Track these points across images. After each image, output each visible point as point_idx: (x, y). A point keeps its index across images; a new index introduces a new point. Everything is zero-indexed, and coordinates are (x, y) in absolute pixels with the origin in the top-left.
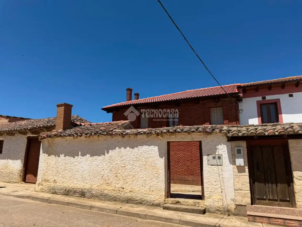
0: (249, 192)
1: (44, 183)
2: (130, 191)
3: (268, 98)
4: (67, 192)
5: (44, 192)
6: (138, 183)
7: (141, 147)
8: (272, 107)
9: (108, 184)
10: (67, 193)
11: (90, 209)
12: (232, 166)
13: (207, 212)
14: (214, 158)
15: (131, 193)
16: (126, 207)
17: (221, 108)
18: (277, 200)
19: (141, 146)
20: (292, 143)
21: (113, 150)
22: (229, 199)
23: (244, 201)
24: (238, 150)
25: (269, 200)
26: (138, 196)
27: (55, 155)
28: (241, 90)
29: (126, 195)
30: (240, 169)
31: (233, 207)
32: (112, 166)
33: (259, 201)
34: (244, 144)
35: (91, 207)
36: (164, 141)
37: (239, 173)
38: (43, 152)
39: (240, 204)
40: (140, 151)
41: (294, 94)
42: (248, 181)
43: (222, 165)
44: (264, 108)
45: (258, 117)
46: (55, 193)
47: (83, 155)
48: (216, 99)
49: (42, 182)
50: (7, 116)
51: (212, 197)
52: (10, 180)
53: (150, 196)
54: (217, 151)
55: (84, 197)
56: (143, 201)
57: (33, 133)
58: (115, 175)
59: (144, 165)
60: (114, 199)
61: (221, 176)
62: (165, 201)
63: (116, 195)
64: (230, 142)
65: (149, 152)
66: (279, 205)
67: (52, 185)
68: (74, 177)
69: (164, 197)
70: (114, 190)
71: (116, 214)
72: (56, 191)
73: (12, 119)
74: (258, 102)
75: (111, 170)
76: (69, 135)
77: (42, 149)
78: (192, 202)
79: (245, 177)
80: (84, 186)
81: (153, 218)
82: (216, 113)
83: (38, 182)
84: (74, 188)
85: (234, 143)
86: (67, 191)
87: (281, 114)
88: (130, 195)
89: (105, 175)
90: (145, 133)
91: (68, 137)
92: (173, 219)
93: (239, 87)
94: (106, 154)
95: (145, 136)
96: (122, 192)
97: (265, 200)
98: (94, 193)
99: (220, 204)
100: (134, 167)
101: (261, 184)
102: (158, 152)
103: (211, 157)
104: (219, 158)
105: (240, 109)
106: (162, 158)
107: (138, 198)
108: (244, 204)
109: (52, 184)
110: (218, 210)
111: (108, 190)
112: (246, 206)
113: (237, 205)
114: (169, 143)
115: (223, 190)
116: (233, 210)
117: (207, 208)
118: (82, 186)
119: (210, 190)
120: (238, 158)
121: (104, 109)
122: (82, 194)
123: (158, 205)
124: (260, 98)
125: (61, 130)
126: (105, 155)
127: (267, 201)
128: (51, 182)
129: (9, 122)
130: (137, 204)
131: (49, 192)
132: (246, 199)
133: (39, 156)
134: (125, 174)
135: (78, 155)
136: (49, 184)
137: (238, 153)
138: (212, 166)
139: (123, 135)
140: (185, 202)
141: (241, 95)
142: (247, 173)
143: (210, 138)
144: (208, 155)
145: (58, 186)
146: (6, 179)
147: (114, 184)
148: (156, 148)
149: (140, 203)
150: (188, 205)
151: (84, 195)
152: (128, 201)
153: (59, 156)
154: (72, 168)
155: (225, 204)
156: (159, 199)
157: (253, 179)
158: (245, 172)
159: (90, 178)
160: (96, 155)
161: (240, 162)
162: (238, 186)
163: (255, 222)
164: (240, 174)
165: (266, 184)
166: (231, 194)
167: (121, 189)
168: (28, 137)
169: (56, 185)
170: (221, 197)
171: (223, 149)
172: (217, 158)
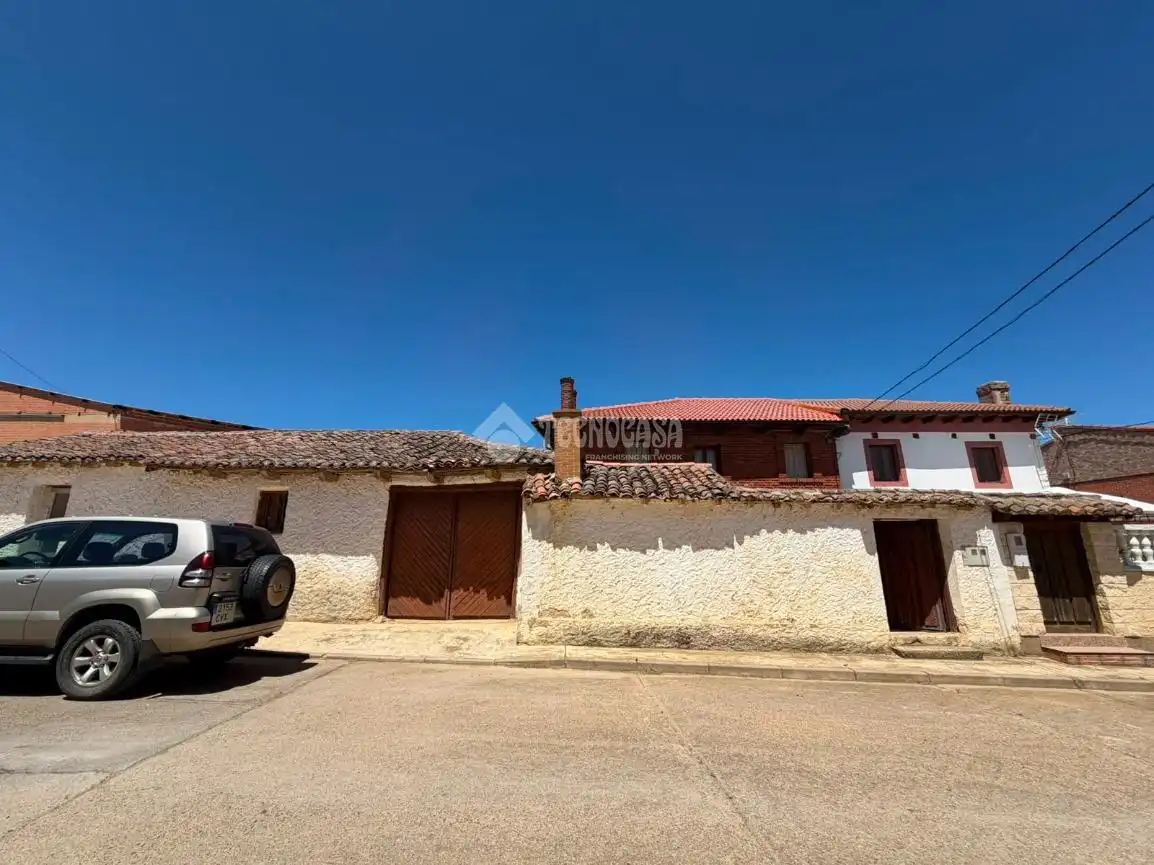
0: (1040, 612)
1: (549, 619)
2: (812, 626)
3: (882, 435)
4: (634, 638)
5: (553, 643)
6: (825, 608)
7: (822, 530)
8: (885, 453)
9: (751, 613)
12: (1006, 568)
14: (974, 552)
15: (814, 629)
17: (804, 445)
18: (1072, 623)
19: (821, 527)
21: (755, 536)
22: (1009, 626)
23: (1034, 629)
24: (1016, 538)
25: (1062, 623)
26: (832, 636)
27: (580, 544)
28: (847, 418)
29: (803, 635)
30: (1021, 573)
31: (1017, 641)
32: (755, 570)
33: (1053, 626)
34: (1019, 528)
36: (868, 517)
37: (1018, 579)
38: (537, 537)
39: (1028, 634)
40: (821, 539)
41: (921, 434)
42: (1035, 592)
43: (988, 566)
45: (868, 470)
46: (593, 643)
47: (671, 546)
49: (540, 615)
50: (116, 406)
52: (333, 615)
53: (859, 632)
54: (978, 539)
55: (691, 648)
56: (844, 645)
58: (766, 592)
59: (833, 569)
60: (775, 646)
61: (990, 586)
63: (776, 636)
64: (998, 524)
65: (840, 541)
66: (1077, 631)
67: (581, 622)
68: (651, 600)
69: (888, 630)
70: (770, 626)
71: (856, 679)
72: (598, 637)
73: (141, 418)
74: (865, 441)
75: (754, 581)
77: (529, 526)
78: (945, 638)
79: (1030, 587)
80: (683, 620)
82: (794, 455)
83: (526, 618)
84: (654, 628)
85: (1005, 526)
86: (632, 635)
88: (811, 634)
89: (740, 593)
93: (843, 412)
94: (735, 543)
96: (790, 628)
97: (1055, 623)
98: (715, 635)
99: (998, 637)
100: (810, 574)
102: (862, 542)
103: (969, 550)
104: (983, 552)
105: (837, 451)
106: (872, 554)
107: (832, 640)
108: (1035, 634)
109: (578, 618)
110: (994, 649)
111: (754, 626)
112: (1037, 637)
113: (1025, 637)
115: (995, 612)
116: (1018, 646)
117: (977, 647)
118: (677, 622)
119: (973, 613)
120: (1019, 554)
122: (683, 640)
123: (878, 651)
124: (868, 436)
126: (733, 548)
127: (1058, 626)
128: (575, 616)
130: (831, 651)
131: (573, 642)
132: (1037, 624)
133: (520, 545)
134: (792, 588)
135: (656, 548)
136: (571, 620)
137: (1015, 545)
138: (970, 568)
139: (779, 502)
140: (932, 640)
141: (848, 426)
142: (1032, 579)
144: (963, 548)
145: (602, 625)
146: (317, 611)
147: (768, 612)
148: (857, 534)
149: (838, 649)
150: (936, 644)
151: (688, 643)
153: (593, 549)
154: (641, 577)
155: (1005, 635)
156: (880, 638)
157: (1043, 592)
158: (1028, 578)
159: (700, 600)
160: (710, 548)
161: (1023, 560)
162: (1022, 603)
163: (1079, 664)
164: (1020, 581)
166: (1011, 619)
167: (786, 622)
168: (392, 487)
169: (594, 621)
170: (998, 625)
171: (987, 537)
172: (978, 552)
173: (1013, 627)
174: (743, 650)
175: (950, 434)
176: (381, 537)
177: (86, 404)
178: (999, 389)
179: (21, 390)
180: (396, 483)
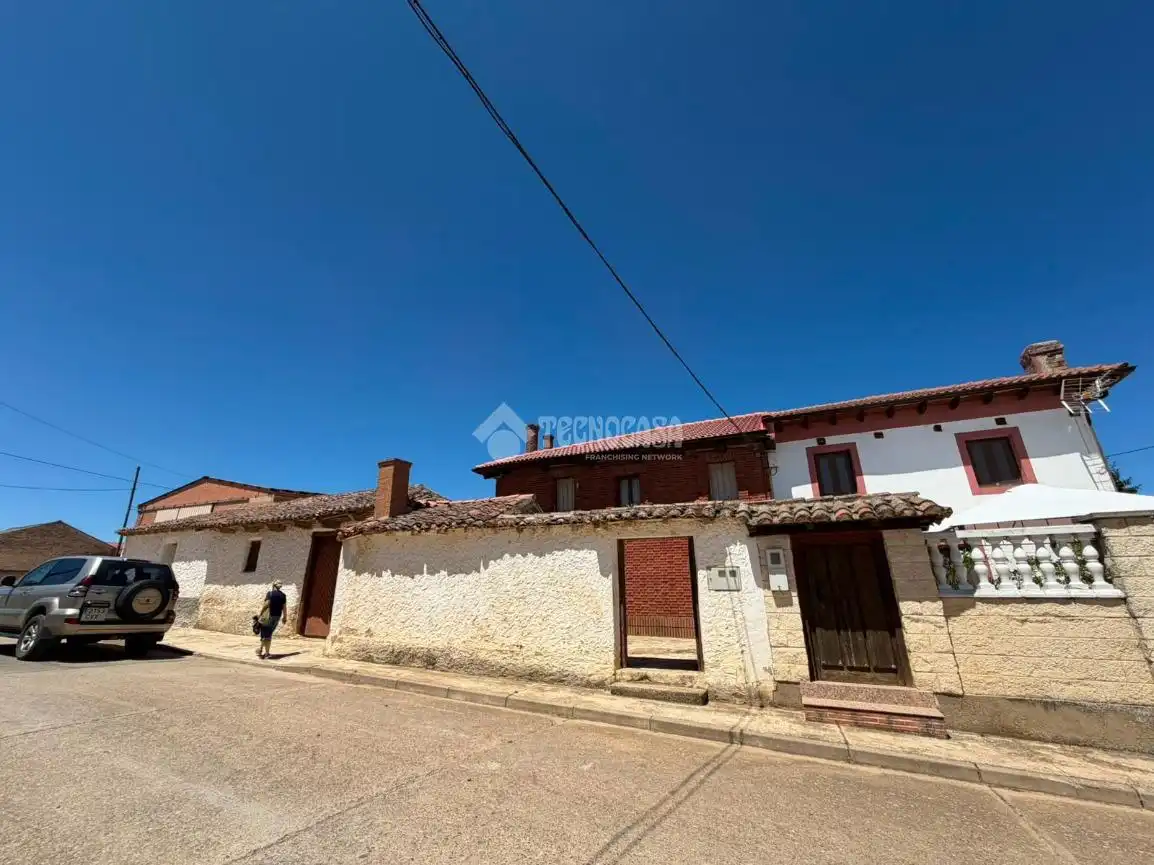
0: (804, 650)
1: (344, 636)
2: (537, 654)
3: (831, 440)
4: (396, 656)
5: (343, 657)
6: (553, 636)
7: (560, 553)
8: (841, 461)
9: (487, 638)
10: (397, 658)
11: (447, 697)
12: (761, 592)
13: (712, 700)
14: (722, 574)
15: (539, 657)
16: (528, 692)
17: (733, 463)
18: (868, 670)
19: (559, 550)
20: (891, 538)
21: (498, 561)
22: (759, 667)
23: (794, 673)
24: (772, 555)
25: (851, 668)
26: (555, 665)
27: (372, 573)
28: (772, 425)
29: (528, 662)
30: (781, 599)
31: (769, 686)
32: (495, 595)
33: (826, 671)
34: (785, 542)
35: (449, 692)
36: (610, 538)
37: (778, 606)
38: (347, 567)
39: (785, 680)
40: (558, 563)
41: (886, 432)
42: (800, 624)
43: (738, 591)
44: (824, 462)
45: (813, 482)
46: (369, 659)
47: (432, 572)
48: (718, 445)
49: (340, 633)
50: (272, 490)
51: (722, 664)
53: (582, 663)
54: (728, 558)
55: (433, 669)
56: (566, 676)
57: (325, 525)
58: (502, 618)
59: (567, 593)
60: (501, 673)
61: (739, 616)
62: (614, 675)
63: (504, 662)
64: (755, 538)
65: (578, 565)
66: (873, 681)
67: (363, 639)
68: (412, 622)
69: (613, 666)
70: (501, 651)
71: (505, 706)
72: (372, 654)
73: (282, 495)
74: (808, 450)
75: (493, 606)
76: (403, 529)
77: (343, 559)
78: (677, 677)
79: (793, 616)
80: (433, 642)
81: (590, 715)
82: (723, 475)
83: (331, 634)
84: (410, 649)
85: (764, 541)
86: (396, 653)
87: (861, 475)
88: (536, 661)
89: (480, 618)
90: (567, 521)
91: (400, 533)
92: (633, 718)
93: (766, 420)
94: (482, 568)
95: (568, 528)
96: (517, 654)
97: (841, 668)
98: (455, 657)
99: (741, 680)
100: (544, 599)
101: (830, 632)
102: (597, 564)
103: (715, 571)
104: (733, 574)
105: (771, 466)
106: (607, 576)
107: (555, 670)
108: (794, 680)
109: (363, 637)
110: (735, 694)
111: (486, 652)
112: (798, 683)
113: (779, 682)
114: (621, 543)
115: (744, 648)
116: (771, 695)
117: (711, 689)
118: (428, 643)
119: (717, 648)
120: (774, 574)
121: (478, 471)
122: (430, 662)
123: (600, 685)
124: (813, 443)
125: (386, 518)
126: (479, 572)
127: (845, 672)
128: (361, 635)
129: (276, 500)
130: (552, 682)
131: (356, 657)
132: (799, 667)
133: (336, 574)
134: (526, 614)
135: (422, 573)
136: (357, 638)
137: (773, 563)
138: (717, 593)
139: (519, 527)
140: (661, 678)
141: (772, 435)
142: (796, 608)
143: (711, 529)
144: (709, 568)
145: (376, 644)
147: (501, 638)
148: (592, 556)
149: (560, 680)
150: (669, 684)
151: (434, 664)
152: (533, 676)
153: (380, 575)
154: (409, 601)
155: (752, 679)
156: (602, 672)
157: (812, 622)
158: (791, 605)
159: (448, 624)
160: (461, 572)
161: (780, 581)
162: (779, 637)
163: (821, 721)
164: (780, 610)
165: (842, 633)
166: (763, 657)
167: (515, 649)
168: (315, 533)
169: (371, 640)
170: (742, 665)
171: (740, 555)
172: (728, 573)
173: (765, 669)
174: (474, 674)
175: (933, 425)
176: (303, 572)
177: (259, 489)
178: (1044, 353)
179: (232, 484)
180: (315, 530)
